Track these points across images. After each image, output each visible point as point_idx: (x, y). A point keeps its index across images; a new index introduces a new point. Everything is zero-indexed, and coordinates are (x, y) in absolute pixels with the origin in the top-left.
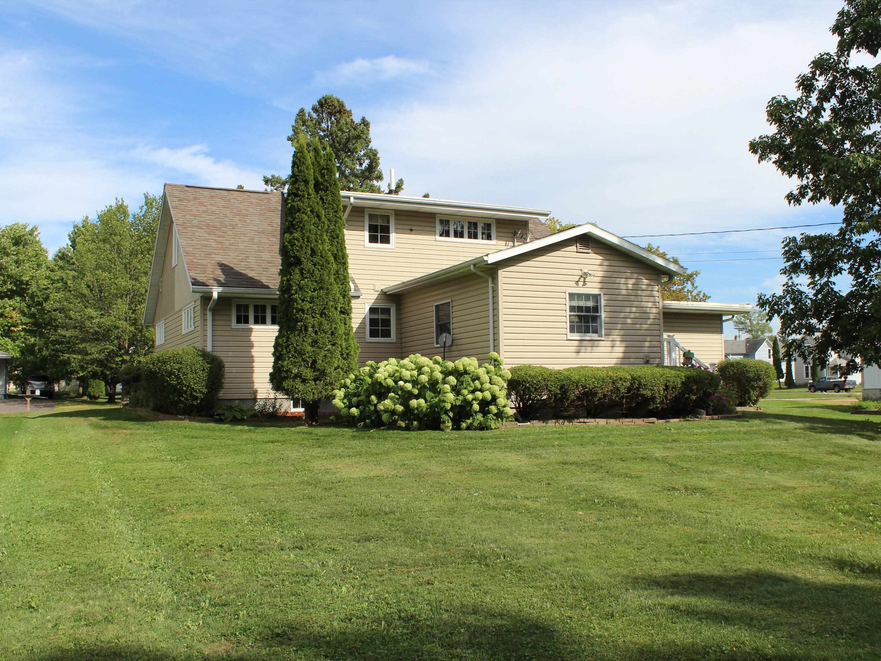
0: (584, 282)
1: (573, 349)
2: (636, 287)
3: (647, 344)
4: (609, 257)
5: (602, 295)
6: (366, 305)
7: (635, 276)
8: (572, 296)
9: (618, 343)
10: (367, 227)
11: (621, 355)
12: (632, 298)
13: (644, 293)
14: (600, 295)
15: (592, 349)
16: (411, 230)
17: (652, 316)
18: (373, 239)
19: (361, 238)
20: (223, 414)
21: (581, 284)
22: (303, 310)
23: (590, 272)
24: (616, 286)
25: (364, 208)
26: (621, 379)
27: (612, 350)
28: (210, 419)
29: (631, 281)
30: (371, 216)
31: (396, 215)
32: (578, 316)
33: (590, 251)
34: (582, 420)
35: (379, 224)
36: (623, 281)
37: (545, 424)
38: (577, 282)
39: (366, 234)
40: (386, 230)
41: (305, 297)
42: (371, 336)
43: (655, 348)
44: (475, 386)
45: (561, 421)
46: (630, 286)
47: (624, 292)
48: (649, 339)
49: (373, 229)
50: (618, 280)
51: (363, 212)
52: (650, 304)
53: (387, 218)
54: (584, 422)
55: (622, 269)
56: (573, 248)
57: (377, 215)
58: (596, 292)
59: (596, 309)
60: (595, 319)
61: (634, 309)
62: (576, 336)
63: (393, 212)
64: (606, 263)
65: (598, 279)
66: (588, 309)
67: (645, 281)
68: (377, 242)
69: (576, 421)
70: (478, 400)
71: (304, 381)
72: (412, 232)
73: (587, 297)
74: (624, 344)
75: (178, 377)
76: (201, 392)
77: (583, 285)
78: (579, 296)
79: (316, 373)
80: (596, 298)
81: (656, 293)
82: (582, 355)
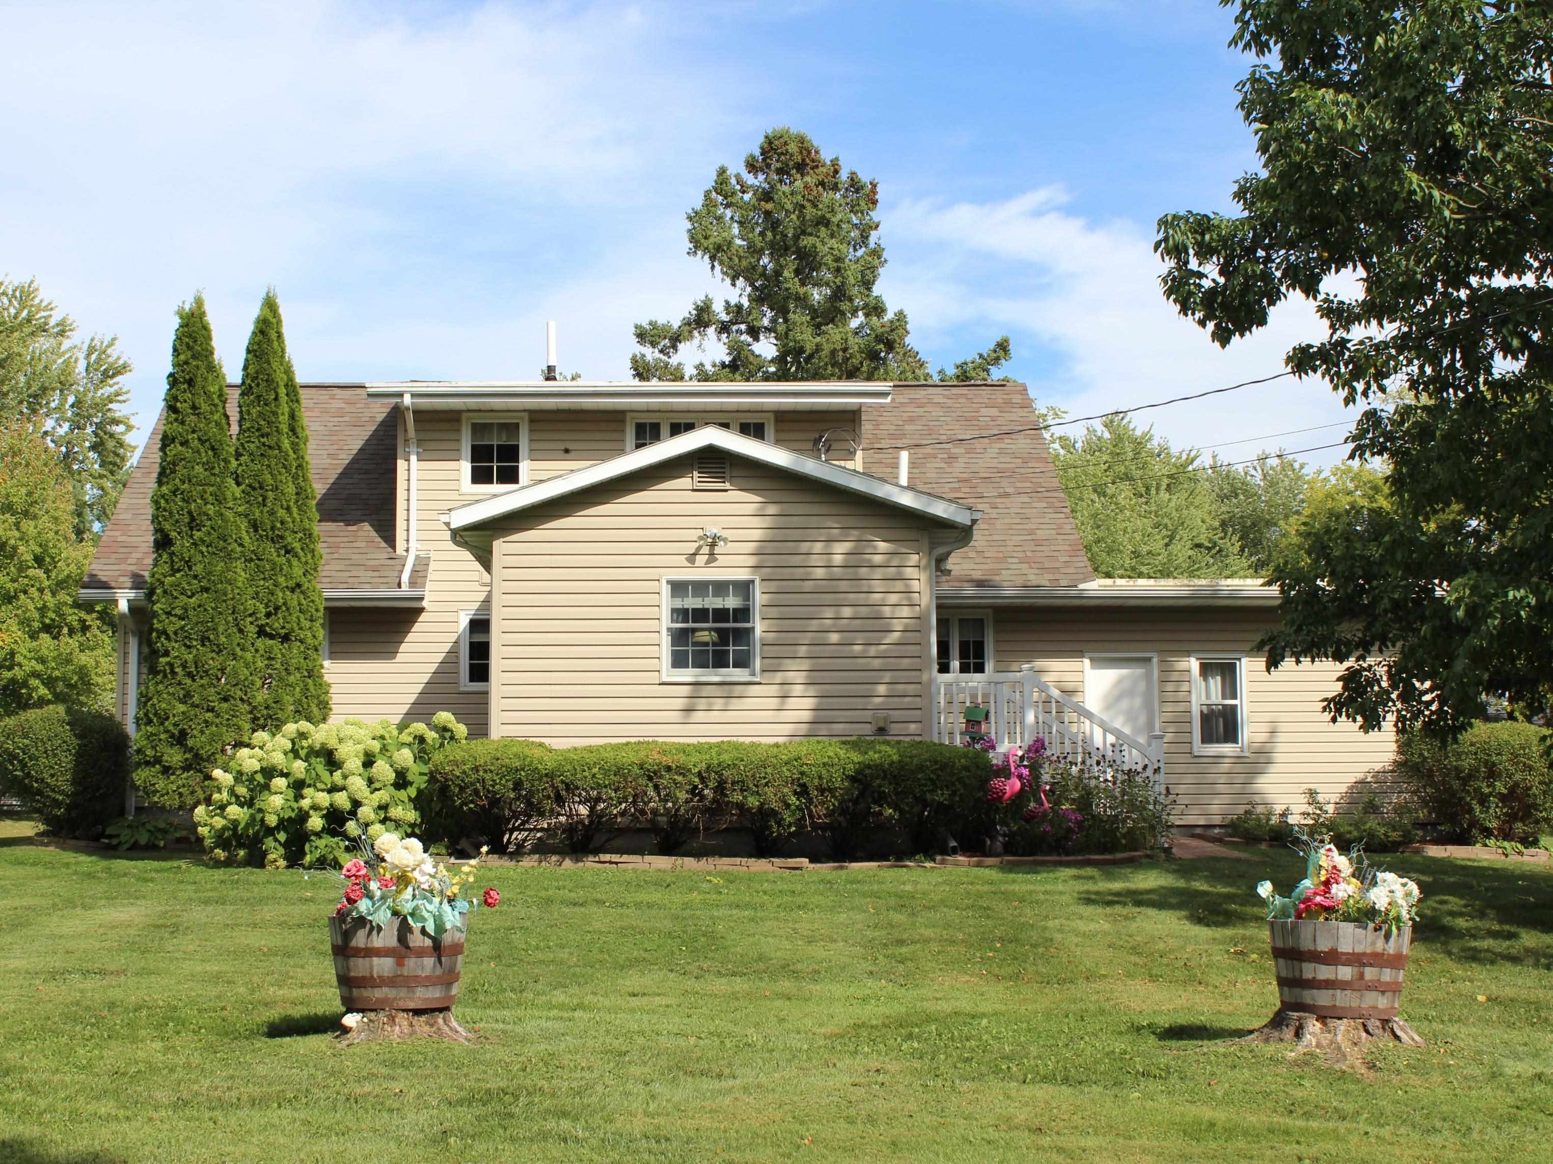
0: (712, 554)
1: (680, 703)
2: (855, 561)
3: (882, 689)
4: (776, 496)
5: (757, 582)
6: (462, 614)
7: (855, 534)
8: (678, 588)
9: (798, 690)
10: (466, 450)
11: (806, 716)
12: (844, 586)
13: (879, 573)
14: (753, 581)
15: (726, 704)
16: (567, 451)
17: (898, 625)
18: (480, 476)
19: (453, 475)
20: (118, 836)
21: (701, 560)
22: (165, 632)
23: (724, 534)
24: (796, 560)
25: (459, 412)
26: (669, 769)
27: (783, 703)
28: (92, 844)
29: (841, 548)
30: (479, 429)
31: (532, 421)
32: (717, 630)
33: (727, 486)
34: (607, 857)
35: (495, 443)
36: (818, 547)
37: (513, 863)
38: (692, 557)
39: (465, 467)
40: (511, 454)
41: (173, 609)
42: (472, 679)
43: (907, 699)
44: (332, 782)
45: (554, 858)
46: (838, 559)
47: (820, 573)
48: (887, 677)
49: (479, 454)
50: (805, 547)
51: (458, 420)
52: (893, 598)
53: (512, 429)
54: (611, 862)
55: (814, 521)
56: (684, 482)
57: (492, 424)
58: (743, 575)
59: (743, 613)
60: (744, 635)
61: (847, 612)
62: (689, 674)
63: (526, 415)
64: (772, 509)
65: (750, 547)
66: (721, 614)
67: (882, 546)
68: (491, 482)
69: (591, 858)
70: (321, 809)
71: (167, 771)
72: (568, 456)
73: (720, 587)
74: (812, 690)
75: (24, 765)
76: (62, 792)
77: (708, 562)
78: (700, 587)
79: (188, 756)
80: (744, 588)
81: (909, 572)
82: (698, 716)
